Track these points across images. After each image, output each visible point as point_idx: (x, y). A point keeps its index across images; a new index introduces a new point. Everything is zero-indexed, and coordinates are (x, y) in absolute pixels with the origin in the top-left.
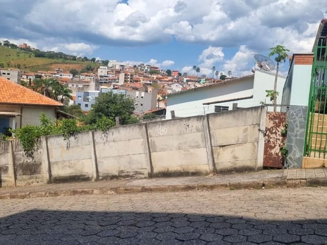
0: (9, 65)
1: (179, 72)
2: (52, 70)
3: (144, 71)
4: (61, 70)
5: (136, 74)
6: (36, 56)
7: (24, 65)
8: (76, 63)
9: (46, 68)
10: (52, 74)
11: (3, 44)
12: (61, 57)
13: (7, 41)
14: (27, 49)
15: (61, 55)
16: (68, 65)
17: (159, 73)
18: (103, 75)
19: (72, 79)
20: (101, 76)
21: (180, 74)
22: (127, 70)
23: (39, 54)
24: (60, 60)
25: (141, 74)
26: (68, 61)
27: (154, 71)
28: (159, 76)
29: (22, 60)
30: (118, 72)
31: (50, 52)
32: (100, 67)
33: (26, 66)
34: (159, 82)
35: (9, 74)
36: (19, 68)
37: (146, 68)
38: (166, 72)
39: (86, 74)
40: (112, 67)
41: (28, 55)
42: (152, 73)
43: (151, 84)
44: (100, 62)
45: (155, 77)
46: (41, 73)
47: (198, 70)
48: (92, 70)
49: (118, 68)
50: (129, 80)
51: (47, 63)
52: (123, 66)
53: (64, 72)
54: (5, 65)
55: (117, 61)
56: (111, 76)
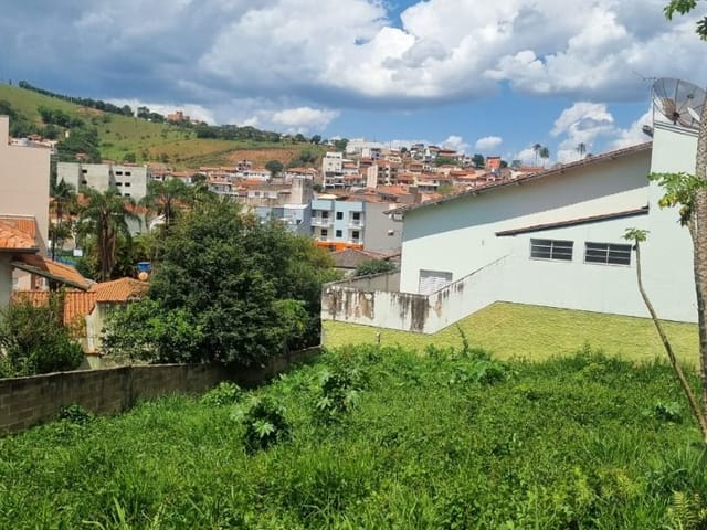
0: (145, 156)
1: (502, 159)
2: (231, 163)
3: (424, 159)
4: (248, 163)
5: (404, 168)
6: (199, 137)
7: (176, 156)
8: (278, 148)
9: (217, 160)
10: (227, 171)
11: (136, 115)
12: (250, 136)
13: (144, 108)
14: (182, 123)
15: (250, 132)
16: (263, 153)
17: (455, 164)
18: (333, 170)
19: (269, 181)
20: (328, 174)
21: (504, 165)
22: (386, 159)
23: (206, 133)
24: (248, 143)
25: (417, 166)
26: (265, 144)
27: (445, 159)
28: (456, 169)
29: (173, 144)
30: (366, 163)
31: (228, 126)
32: (328, 154)
33: (181, 157)
34: (455, 183)
35: (128, 174)
36: (166, 162)
37: (428, 154)
38: (473, 160)
39: (298, 170)
40: (354, 154)
41: (184, 134)
42: (439, 163)
43: (435, 187)
44: (330, 144)
45: (446, 171)
46: (207, 171)
47: (545, 153)
48: (312, 161)
49: (366, 154)
50: (387, 179)
51: (219, 150)
52: (377, 150)
53: (255, 166)
54: (139, 156)
55: (365, 141)
56: (350, 173)
